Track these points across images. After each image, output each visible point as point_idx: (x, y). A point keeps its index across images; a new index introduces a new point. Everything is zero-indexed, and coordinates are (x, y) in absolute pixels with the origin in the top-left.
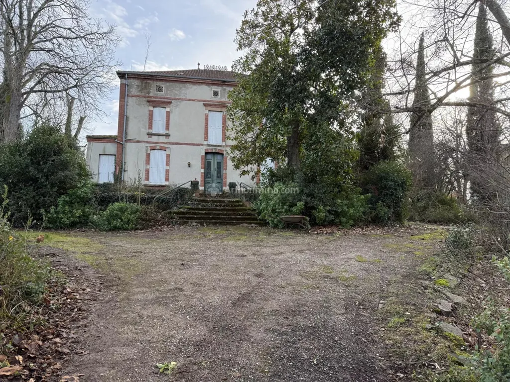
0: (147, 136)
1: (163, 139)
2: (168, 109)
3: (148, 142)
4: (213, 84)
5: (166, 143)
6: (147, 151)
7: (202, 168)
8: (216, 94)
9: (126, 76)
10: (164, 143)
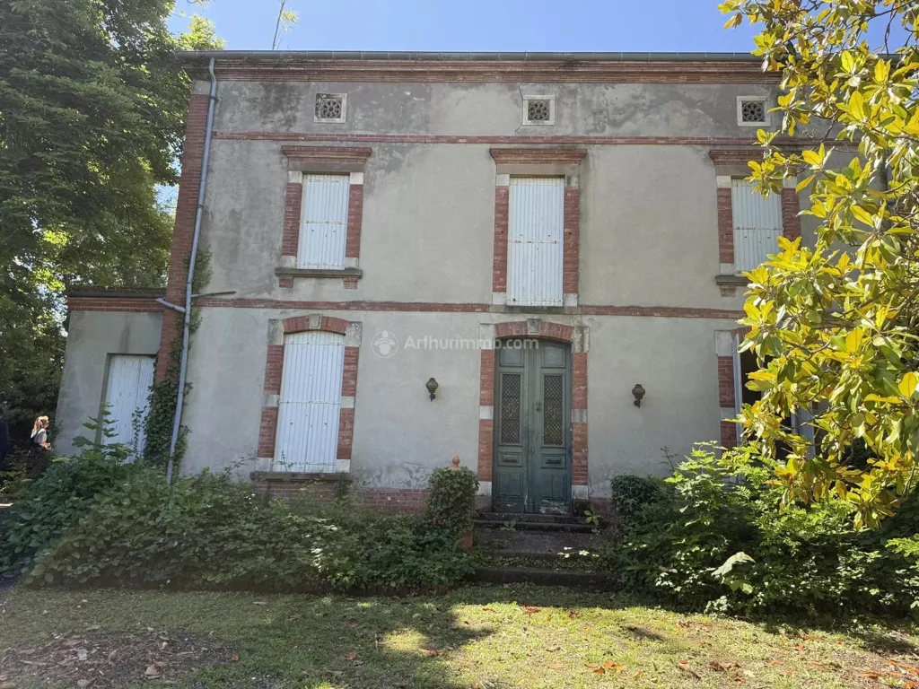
0: (276, 282)
1: (334, 291)
2: (357, 179)
3: (276, 305)
4: (527, 76)
5: (348, 306)
6: (272, 336)
7: (483, 403)
8: (538, 111)
9: (211, 68)
10: (337, 306)
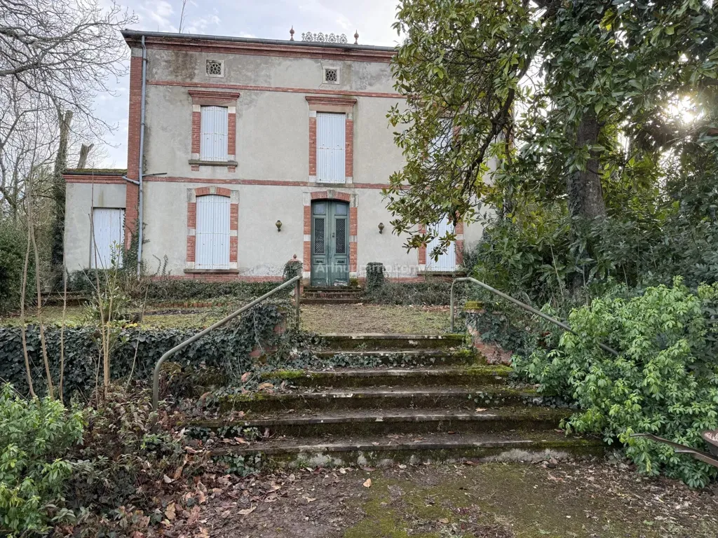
0: (190, 167)
1: (222, 173)
2: (232, 110)
3: (191, 181)
4: (325, 56)
5: (231, 182)
6: (189, 198)
7: (305, 233)
8: (331, 76)
9: (143, 41)
10: (225, 182)
